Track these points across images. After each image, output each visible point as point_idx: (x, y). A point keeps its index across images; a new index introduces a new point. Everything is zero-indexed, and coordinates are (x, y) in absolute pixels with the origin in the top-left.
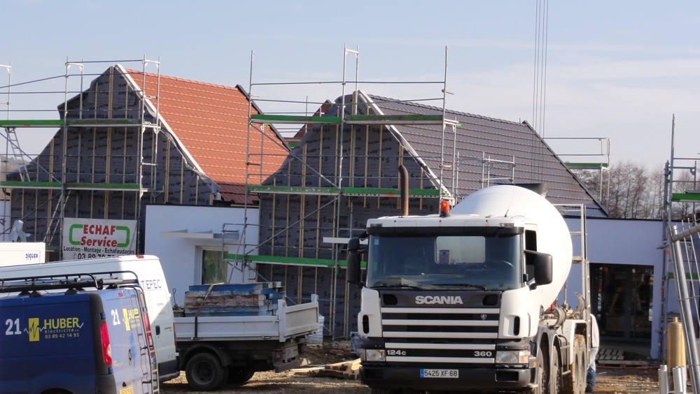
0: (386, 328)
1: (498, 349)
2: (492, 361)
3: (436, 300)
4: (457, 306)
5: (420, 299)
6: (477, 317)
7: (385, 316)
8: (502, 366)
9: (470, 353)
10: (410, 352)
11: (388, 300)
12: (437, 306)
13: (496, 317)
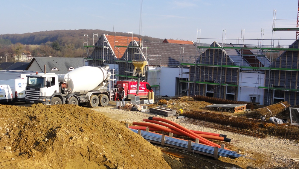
1: (40, 98)
3: (32, 89)
5: (30, 89)
6: (37, 92)
7: (27, 91)
9: (36, 99)
10: (29, 98)
12: (32, 90)
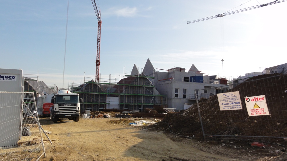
0: (59, 109)
1: (76, 111)
2: (75, 113)
3: (67, 105)
4: (70, 106)
5: (65, 105)
6: (73, 107)
7: (59, 108)
8: (77, 114)
9: (72, 112)
10: (63, 113)
11: (60, 105)
13: (76, 107)
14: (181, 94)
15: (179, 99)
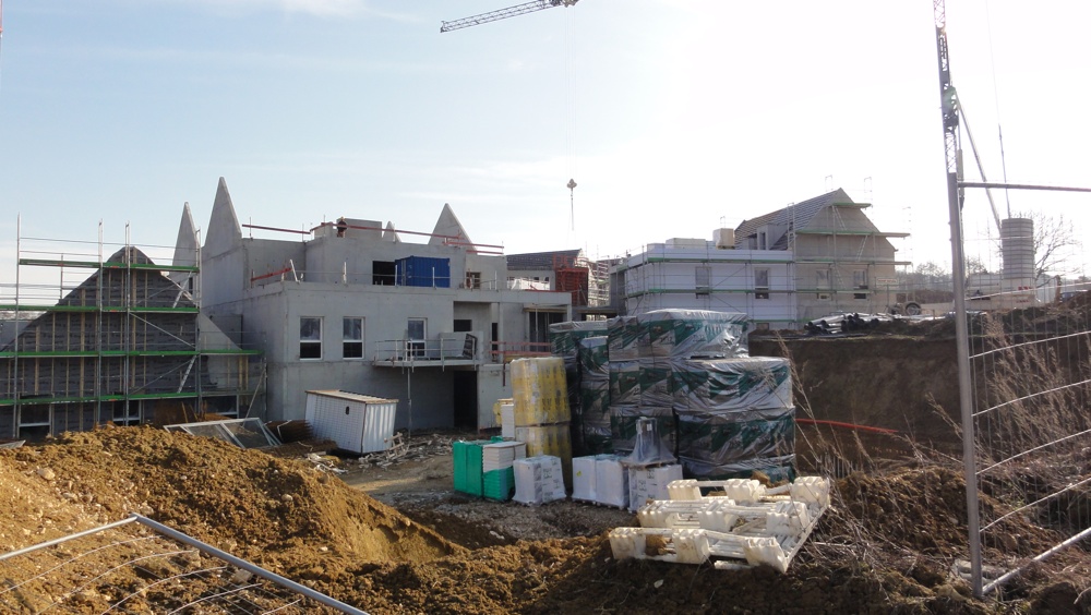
14: (332, 341)
15: (322, 363)
